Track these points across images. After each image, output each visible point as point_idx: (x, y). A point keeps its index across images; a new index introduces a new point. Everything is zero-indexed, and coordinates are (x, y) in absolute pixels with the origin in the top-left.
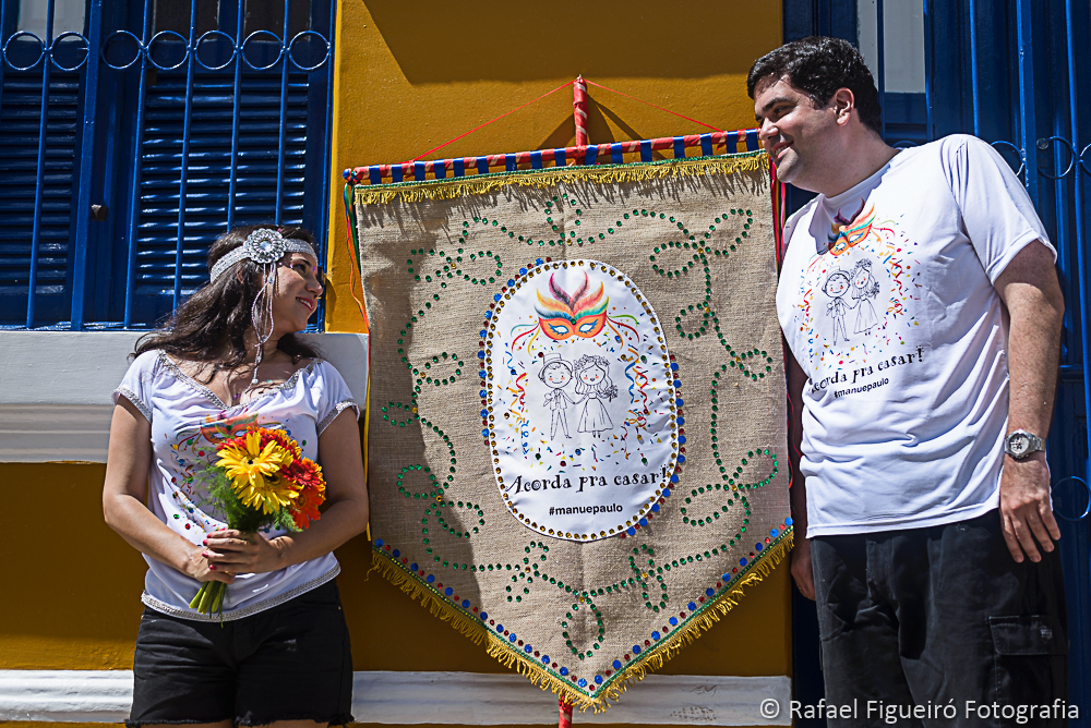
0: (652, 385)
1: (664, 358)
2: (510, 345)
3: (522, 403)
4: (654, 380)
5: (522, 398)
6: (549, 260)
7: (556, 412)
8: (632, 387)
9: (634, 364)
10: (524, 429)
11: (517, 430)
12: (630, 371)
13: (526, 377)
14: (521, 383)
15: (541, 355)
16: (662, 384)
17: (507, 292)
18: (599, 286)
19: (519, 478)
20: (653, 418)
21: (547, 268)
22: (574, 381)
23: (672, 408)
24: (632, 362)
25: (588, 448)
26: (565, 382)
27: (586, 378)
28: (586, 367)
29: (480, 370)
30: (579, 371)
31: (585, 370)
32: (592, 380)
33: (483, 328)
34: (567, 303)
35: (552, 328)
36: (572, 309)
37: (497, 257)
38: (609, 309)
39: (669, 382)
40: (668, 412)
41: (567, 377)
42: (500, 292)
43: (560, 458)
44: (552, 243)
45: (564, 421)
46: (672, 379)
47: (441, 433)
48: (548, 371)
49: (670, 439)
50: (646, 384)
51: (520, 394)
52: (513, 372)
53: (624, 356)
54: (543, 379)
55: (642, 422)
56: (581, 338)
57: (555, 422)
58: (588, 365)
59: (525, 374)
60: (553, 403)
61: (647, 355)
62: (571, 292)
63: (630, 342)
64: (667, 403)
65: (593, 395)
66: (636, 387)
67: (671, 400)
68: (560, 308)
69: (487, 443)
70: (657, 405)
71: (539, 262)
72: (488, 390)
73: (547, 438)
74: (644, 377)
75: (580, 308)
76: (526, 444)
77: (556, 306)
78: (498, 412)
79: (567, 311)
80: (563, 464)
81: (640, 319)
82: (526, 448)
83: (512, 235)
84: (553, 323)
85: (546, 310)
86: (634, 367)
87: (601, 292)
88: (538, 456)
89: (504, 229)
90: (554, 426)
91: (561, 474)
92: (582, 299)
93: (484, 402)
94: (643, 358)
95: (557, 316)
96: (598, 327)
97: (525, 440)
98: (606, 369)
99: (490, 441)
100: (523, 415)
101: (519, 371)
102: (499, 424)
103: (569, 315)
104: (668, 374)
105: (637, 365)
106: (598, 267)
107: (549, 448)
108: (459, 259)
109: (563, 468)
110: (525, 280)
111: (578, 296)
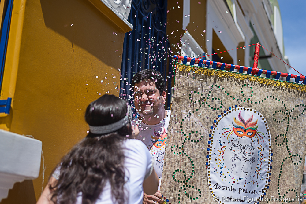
0: (264, 160)
1: (269, 151)
2: (221, 134)
3: (222, 157)
4: (265, 158)
5: (222, 155)
6: (240, 106)
7: (234, 163)
8: (258, 159)
9: (260, 151)
10: (222, 166)
11: (219, 166)
12: (259, 153)
13: (225, 148)
14: (223, 149)
15: (232, 140)
16: (267, 160)
17: (223, 115)
18: (256, 120)
19: (217, 184)
20: (262, 172)
21: (238, 109)
22: (242, 153)
23: (268, 169)
24: (260, 150)
25: (244, 178)
26: (239, 152)
27: (247, 152)
28: (247, 148)
29: (209, 140)
30: (245, 149)
31: (247, 150)
32: (249, 154)
33: (212, 126)
34: (244, 124)
35: (237, 131)
36: (245, 126)
37: (221, 101)
38: (257, 129)
39: (269, 160)
40: (267, 170)
41: (240, 151)
42: (220, 114)
43: (233, 180)
44: (241, 100)
45: (236, 166)
46: (270, 159)
47: (190, 160)
48: (233, 147)
49: (266, 179)
50: (262, 159)
51: (222, 153)
52: (221, 145)
53: (258, 148)
54: (231, 150)
55: (259, 172)
56: (247, 137)
57: (233, 166)
58: (248, 148)
59: (225, 146)
60: (234, 159)
61: (264, 148)
62: (246, 120)
63: (261, 143)
64: (267, 167)
65: (248, 159)
66: (260, 159)
67: (269, 166)
68: (241, 124)
69: (207, 167)
70: (264, 167)
71: (236, 107)
72: (210, 149)
73: (229, 171)
74: (262, 156)
75: (248, 126)
76: (221, 172)
77: (240, 124)
78: (213, 157)
79: (243, 126)
80: (234, 182)
81: (266, 135)
82: (221, 173)
83: (228, 94)
84: (238, 130)
85: (236, 124)
86: (261, 152)
87: (256, 122)
88: (225, 177)
89: (225, 92)
90: (233, 168)
91: (233, 186)
92: (249, 123)
93: (208, 153)
94: (263, 149)
95: (240, 128)
96: (253, 134)
97: (221, 170)
98: (253, 150)
99: (208, 167)
100: (222, 161)
101: (223, 145)
102: (212, 162)
103: (244, 128)
104: (269, 157)
105: (261, 151)
106: (257, 113)
107: (230, 175)
108: (208, 98)
109: (234, 184)
110: (230, 112)
111: (248, 121)
